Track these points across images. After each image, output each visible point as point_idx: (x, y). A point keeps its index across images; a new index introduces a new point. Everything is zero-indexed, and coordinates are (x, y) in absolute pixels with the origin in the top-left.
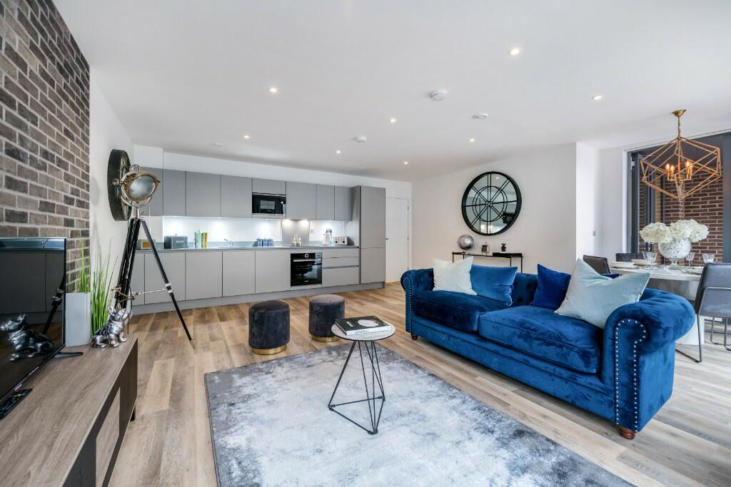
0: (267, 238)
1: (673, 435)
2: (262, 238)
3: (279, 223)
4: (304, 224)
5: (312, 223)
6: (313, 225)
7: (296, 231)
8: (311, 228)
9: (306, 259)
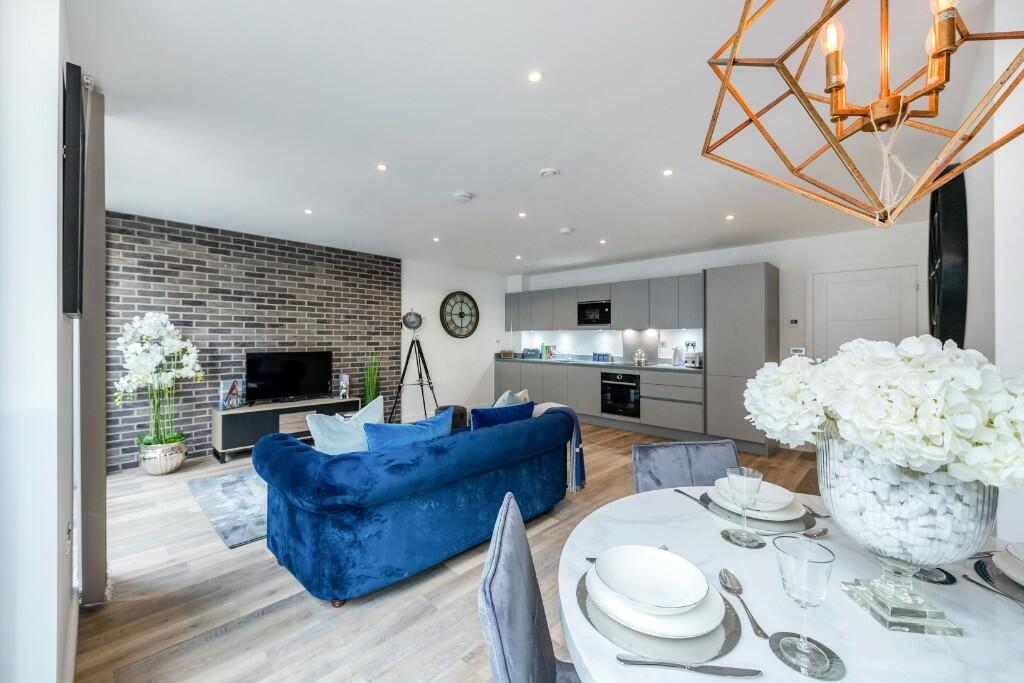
0: (605, 353)
1: (272, 593)
2: (599, 352)
3: (620, 332)
4: (651, 334)
5: (662, 332)
6: (664, 335)
7: (640, 344)
8: (662, 339)
9: (618, 380)
